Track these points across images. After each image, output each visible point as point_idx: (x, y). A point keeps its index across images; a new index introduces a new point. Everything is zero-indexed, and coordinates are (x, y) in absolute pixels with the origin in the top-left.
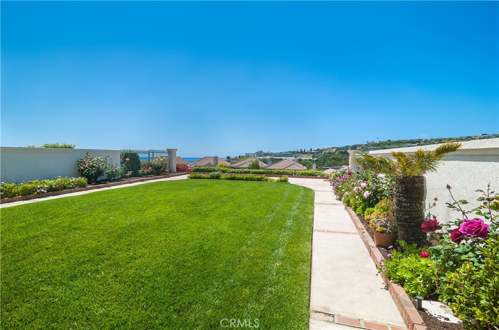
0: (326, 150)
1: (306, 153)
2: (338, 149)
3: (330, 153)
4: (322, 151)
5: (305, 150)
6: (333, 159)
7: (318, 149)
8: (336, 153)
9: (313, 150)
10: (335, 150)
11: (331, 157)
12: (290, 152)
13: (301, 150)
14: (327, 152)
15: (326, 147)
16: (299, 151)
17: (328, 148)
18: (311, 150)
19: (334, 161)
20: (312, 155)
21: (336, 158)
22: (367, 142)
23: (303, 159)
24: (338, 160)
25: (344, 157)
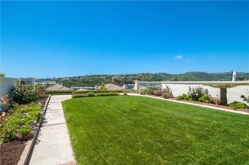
0: (64, 78)
1: (51, 80)
2: (70, 78)
3: (66, 80)
4: (61, 79)
5: (50, 78)
6: (68, 83)
7: (59, 78)
8: (70, 80)
9: (55, 78)
10: (68, 78)
11: (67, 83)
12: (39, 79)
13: (48, 78)
14: (64, 79)
15: (63, 77)
16: (46, 78)
17: (65, 78)
18: (54, 78)
19: (69, 84)
20: (56, 81)
21: (70, 83)
22: (85, 75)
23: (50, 83)
24: (71, 84)
25: (74, 83)
